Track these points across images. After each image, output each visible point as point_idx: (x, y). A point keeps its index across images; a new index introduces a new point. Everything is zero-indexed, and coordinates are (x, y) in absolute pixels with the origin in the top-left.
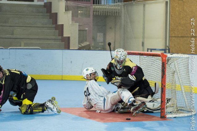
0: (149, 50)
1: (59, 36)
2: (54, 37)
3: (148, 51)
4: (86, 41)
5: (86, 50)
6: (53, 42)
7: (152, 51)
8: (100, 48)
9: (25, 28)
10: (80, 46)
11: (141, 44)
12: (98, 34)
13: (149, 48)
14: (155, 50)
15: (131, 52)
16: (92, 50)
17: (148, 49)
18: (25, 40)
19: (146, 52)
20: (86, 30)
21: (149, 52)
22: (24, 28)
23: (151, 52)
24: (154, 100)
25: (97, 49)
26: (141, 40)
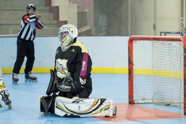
0: (163, 34)
1: (54, 20)
2: (49, 21)
3: (161, 35)
4: (86, 25)
5: (86, 36)
6: (48, 28)
7: (167, 34)
8: (103, 34)
9: (14, 11)
10: (80, 31)
11: (152, 27)
12: (101, 16)
13: (162, 31)
14: (170, 33)
15: (144, 36)
16: (94, 36)
17: (161, 33)
18: (14, 26)
19: (159, 36)
20: (86, 13)
21: (163, 36)
22: (12, 12)
23: (165, 35)
24: (78, 101)
25: (100, 35)
26: (152, 22)
